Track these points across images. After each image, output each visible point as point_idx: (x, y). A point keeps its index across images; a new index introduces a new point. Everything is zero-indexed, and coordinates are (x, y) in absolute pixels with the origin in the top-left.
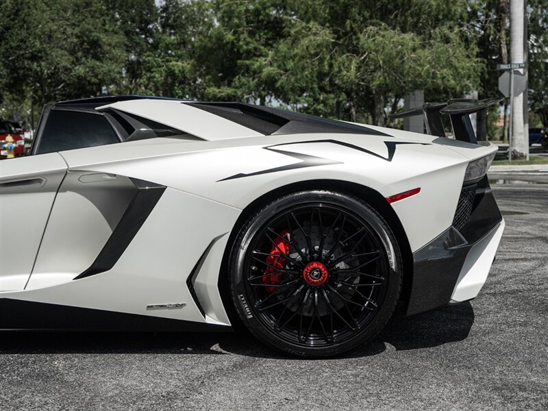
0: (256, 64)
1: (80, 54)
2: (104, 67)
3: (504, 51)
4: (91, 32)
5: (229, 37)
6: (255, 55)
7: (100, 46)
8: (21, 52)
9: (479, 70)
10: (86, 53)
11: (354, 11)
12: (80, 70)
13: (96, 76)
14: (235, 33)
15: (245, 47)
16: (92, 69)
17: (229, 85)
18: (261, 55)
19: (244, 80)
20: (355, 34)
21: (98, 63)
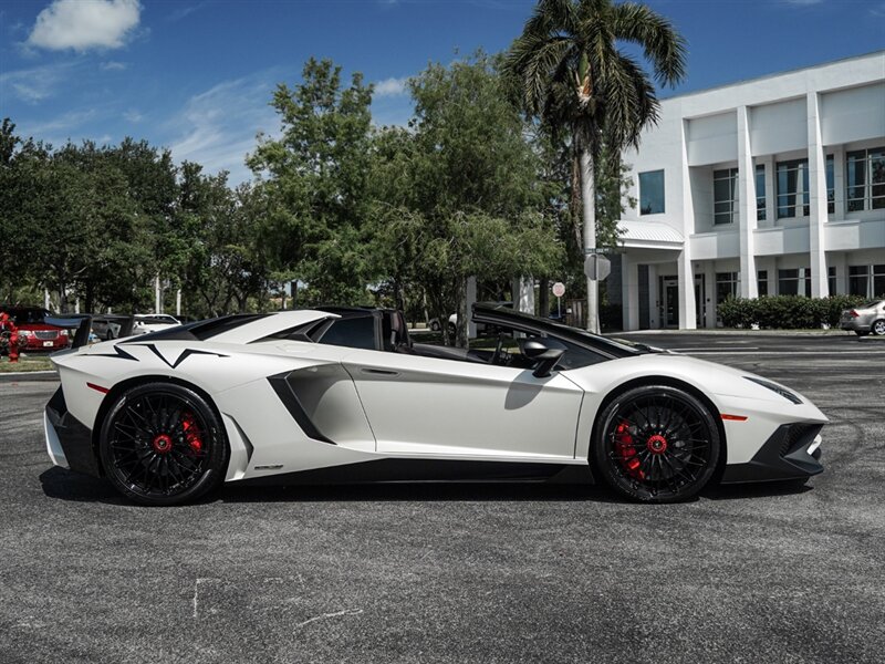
0: (324, 247)
1: (106, 235)
2: (135, 249)
3: (578, 235)
4: (119, 212)
5: (294, 219)
6: (322, 239)
7: (129, 227)
8: (68, 236)
9: (560, 253)
10: (114, 235)
11: (444, 195)
12: (109, 252)
13: (126, 259)
14: (298, 216)
15: (310, 231)
16: (122, 251)
17: (292, 269)
18: (328, 238)
19: (308, 264)
20: (443, 218)
21: (128, 246)
